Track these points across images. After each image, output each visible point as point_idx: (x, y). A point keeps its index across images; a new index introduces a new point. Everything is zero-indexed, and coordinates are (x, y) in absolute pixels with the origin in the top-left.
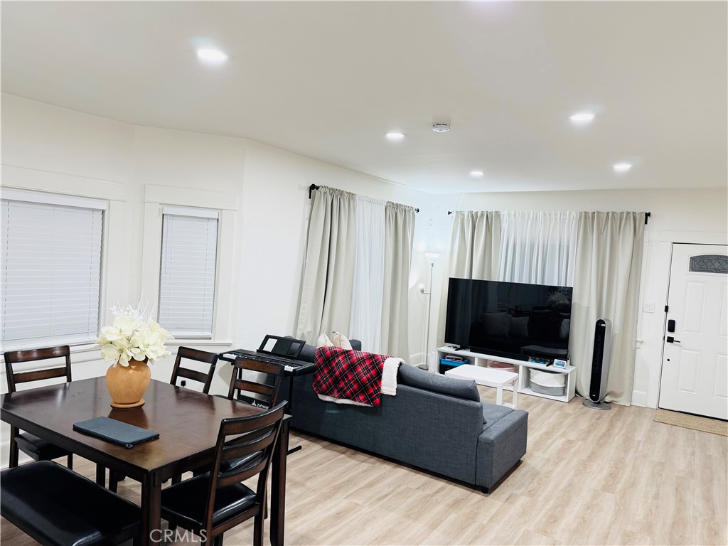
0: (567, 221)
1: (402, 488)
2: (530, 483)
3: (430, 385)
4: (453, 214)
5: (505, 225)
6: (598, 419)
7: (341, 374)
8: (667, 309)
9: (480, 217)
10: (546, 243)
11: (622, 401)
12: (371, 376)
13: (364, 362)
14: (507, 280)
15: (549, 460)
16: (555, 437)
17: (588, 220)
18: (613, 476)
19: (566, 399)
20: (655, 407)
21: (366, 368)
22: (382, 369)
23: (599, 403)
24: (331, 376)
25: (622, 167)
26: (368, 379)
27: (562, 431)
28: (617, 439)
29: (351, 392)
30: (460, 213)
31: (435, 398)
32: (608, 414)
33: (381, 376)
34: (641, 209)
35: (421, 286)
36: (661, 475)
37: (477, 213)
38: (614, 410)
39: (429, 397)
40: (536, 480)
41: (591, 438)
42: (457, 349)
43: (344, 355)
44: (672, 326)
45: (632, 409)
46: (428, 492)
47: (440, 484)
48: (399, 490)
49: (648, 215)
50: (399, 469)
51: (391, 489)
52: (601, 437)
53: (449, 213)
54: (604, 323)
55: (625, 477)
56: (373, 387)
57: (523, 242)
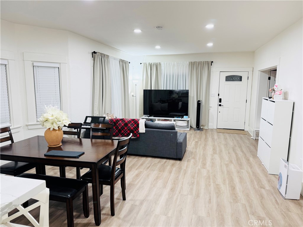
0: (185, 65)
1: (153, 164)
2: (192, 155)
3: (158, 127)
4: (143, 64)
5: (163, 68)
6: (201, 134)
7: (121, 128)
8: (219, 94)
9: (153, 65)
10: (178, 74)
11: (206, 128)
12: (135, 127)
13: (131, 122)
14: (165, 89)
15: (193, 148)
16: (191, 141)
17: (193, 65)
18: (214, 149)
19: (189, 129)
20: (216, 128)
21: (132, 124)
22: (139, 124)
23: (199, 129)
24: (117, 129)
25: (210, 45)
26: (134, 128)
27: (192, 139)
28: (210, 139)
29: (127, 134)
30: (145, 64)
31: (160, 131)
32: (203, 132)
33: (139, 126)
34: (210, 60)
35: (132, 94)
36: (227, 147)
37: (152, 63)
38: (204, 131)
39: (158, 131)
40: (193, 154)
41: (202, 140)
42: (149, 117)
43: (121, 121)
44: (220, 100)
45: (209, 130)
46: (162, 163)
47: (164, 160)
48: (152, 164)
49: (212, 62)
50: (148, 158)
51: (150, 164)
52: (205, 139)
53: (141, 64)
54: (200, 101)
55: (218, 149)
56: (136, 131)
57: (170, 74)
